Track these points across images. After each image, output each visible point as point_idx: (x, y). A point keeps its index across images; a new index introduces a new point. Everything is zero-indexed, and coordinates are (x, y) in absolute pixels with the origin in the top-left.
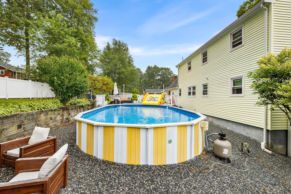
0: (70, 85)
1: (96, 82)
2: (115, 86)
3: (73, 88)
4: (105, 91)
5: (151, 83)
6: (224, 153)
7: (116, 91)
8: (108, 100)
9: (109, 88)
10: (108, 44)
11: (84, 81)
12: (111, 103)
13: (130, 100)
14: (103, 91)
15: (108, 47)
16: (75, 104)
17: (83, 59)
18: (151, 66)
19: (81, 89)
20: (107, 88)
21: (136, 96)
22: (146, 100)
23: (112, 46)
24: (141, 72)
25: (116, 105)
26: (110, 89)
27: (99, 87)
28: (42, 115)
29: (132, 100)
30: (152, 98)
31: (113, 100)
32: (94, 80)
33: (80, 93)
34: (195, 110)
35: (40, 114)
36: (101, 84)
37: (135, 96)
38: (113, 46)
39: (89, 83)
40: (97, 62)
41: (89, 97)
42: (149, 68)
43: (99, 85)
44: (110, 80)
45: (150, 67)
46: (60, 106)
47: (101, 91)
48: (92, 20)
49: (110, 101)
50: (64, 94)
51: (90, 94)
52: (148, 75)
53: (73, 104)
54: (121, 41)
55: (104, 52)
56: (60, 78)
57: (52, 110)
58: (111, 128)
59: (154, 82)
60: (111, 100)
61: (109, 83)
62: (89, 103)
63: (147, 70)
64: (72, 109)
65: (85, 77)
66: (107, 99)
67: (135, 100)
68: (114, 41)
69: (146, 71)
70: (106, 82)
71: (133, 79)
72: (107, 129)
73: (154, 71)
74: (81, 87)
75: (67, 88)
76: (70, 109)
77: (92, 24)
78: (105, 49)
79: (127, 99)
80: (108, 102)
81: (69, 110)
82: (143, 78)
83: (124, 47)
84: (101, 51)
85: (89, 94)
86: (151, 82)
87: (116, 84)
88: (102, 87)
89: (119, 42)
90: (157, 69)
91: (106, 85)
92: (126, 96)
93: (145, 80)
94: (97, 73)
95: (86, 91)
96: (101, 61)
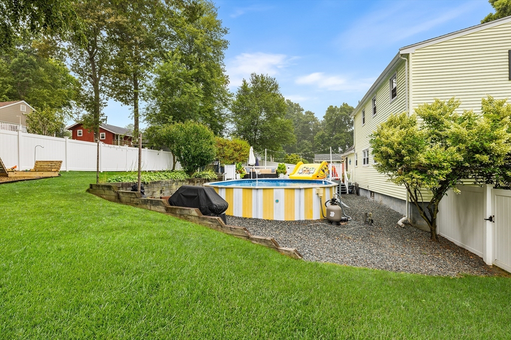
0: (196, 154)
1: (225, 148)
2: (250, 152)
3: (199, 157)
4: (237, 160)
5: (335, 141)
6: (331, 216)
7: (252, 160)
8: (241, 172)
9: (243, 155)
10: (244, 81)
11: (210, 149)
12: (246, 176)
13: (275, 173)
14: (235, 159)
15: (245, 89)
16: (200, 177)
17: (208, 112)
18: (336, 106)
19: (207, 159)
20: (240, 155)
21: (285, 167)
22: (297, 172)
23: (250, 85)
24: (314, 119)
25: (252, 179)
26: (245, 157)
27: (229, 155)
28: (174, 184)
29: (277, 172)
30: (305, 169)
31: (249, 173)
32: (222, 146)
33: (206, 162)
34: (368, 186)
35: (173, 183)
36: (232, 151)
37: (283, 167)
38: (252, 85)
39: (215, 150)
40: (227, 114)
41: (216, 169)
42: (331, 110)
43: (229, 152)
44: (245, 143)
45: (334, 107)
46: (187, 177)
47: (232, 160)
48: (219, 46)
49: (243, 175)
50: (190, 163)
51: (218, 165)
52: (330, 124)
53: (198, 177)
54: (265, 75)
55: (239, 96)
56: (187, 147)
57: (180, 181)
58: (231, 189)
59: (341, 138)
60: (246, 172)
61: (243, 148)
62: (216, 176)
63: (327, 114)
64: (197, 182)
65: (211, 143)
66: (239, 171)
67: (281, 172)
68: (254, 78)
69: (324, 117)
70: (238, 147)
71: (285, 138)
72: (228, 190)
73: (342, 116)
74: (207, 156)
75: (193, 157)
76: (196, 182)
77: (220, 54)
78: (239, 92)
79: (271, 171)
80: (241, 175)
81: (194, 182)
82: (318, 131)
83: (270, 84)
84: (233, 94)
85: (216, 165)
86: (336, 139)
87: (252, 149)
88: (233, 154)
89: (262, 77)
90: (348, 111)
91: (238, 151)
92: (268, 167)
93: (322, 136)
94: (228, 131)
95: (212, 161)
96: (234, 110)
